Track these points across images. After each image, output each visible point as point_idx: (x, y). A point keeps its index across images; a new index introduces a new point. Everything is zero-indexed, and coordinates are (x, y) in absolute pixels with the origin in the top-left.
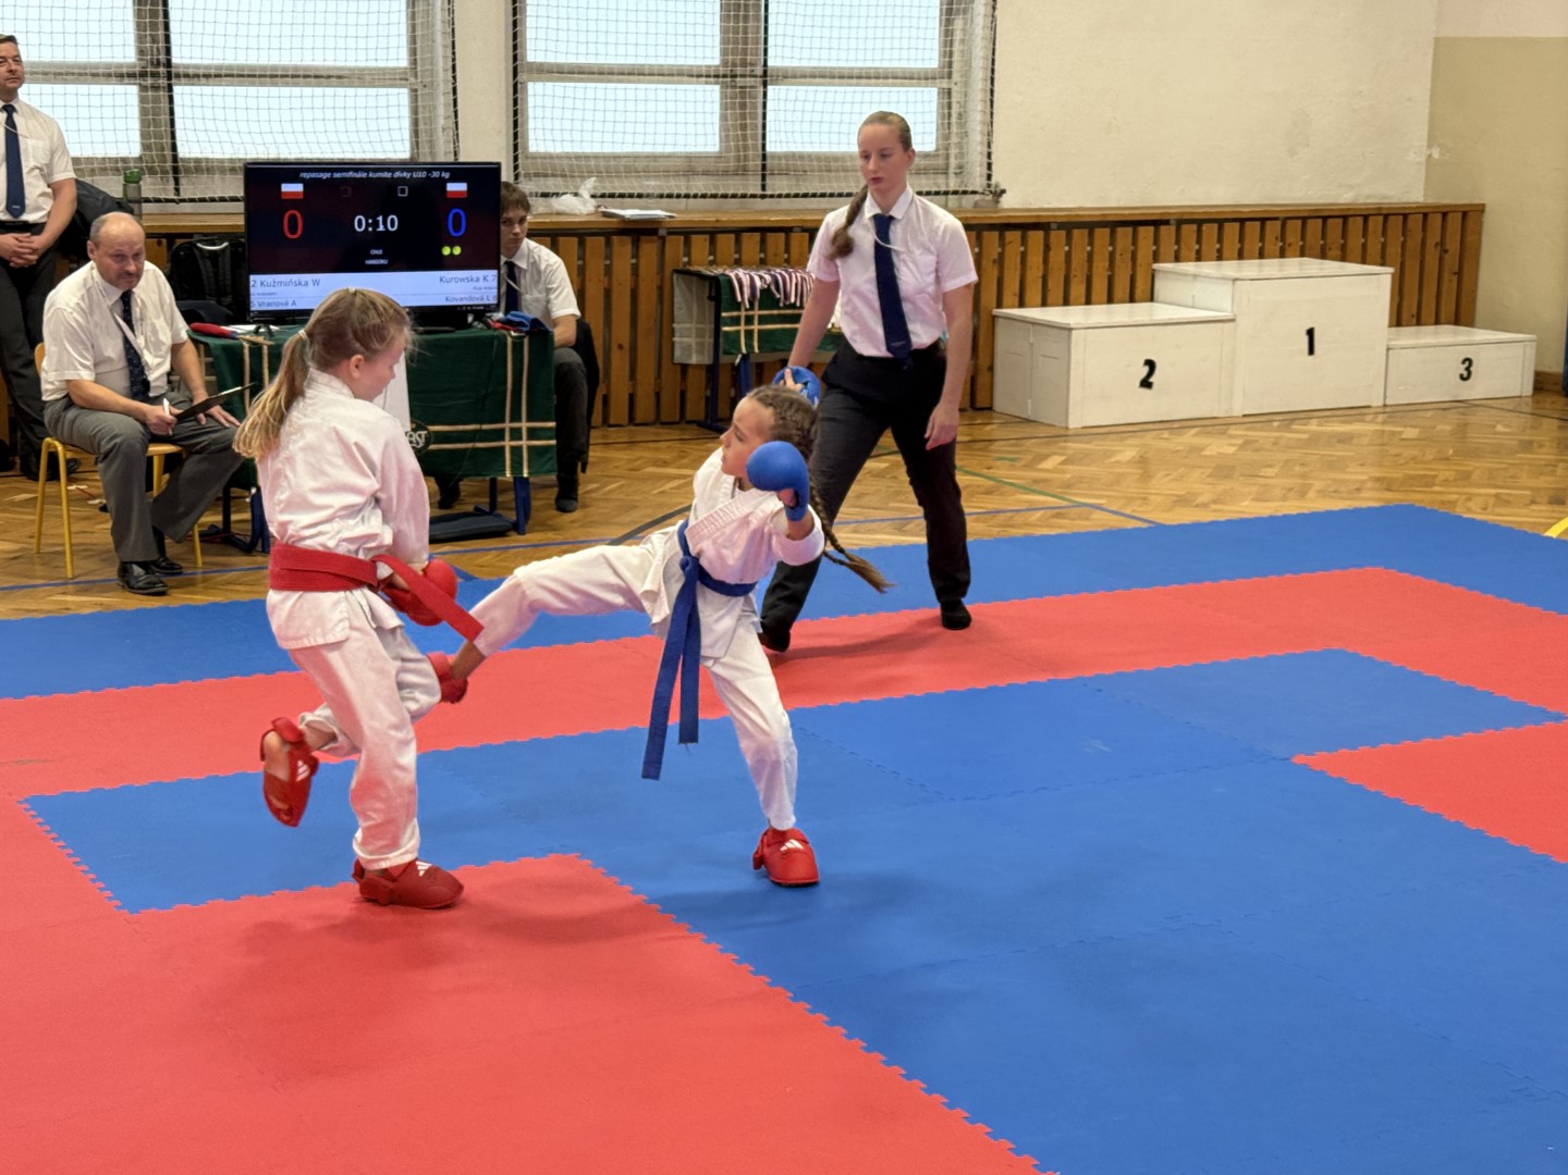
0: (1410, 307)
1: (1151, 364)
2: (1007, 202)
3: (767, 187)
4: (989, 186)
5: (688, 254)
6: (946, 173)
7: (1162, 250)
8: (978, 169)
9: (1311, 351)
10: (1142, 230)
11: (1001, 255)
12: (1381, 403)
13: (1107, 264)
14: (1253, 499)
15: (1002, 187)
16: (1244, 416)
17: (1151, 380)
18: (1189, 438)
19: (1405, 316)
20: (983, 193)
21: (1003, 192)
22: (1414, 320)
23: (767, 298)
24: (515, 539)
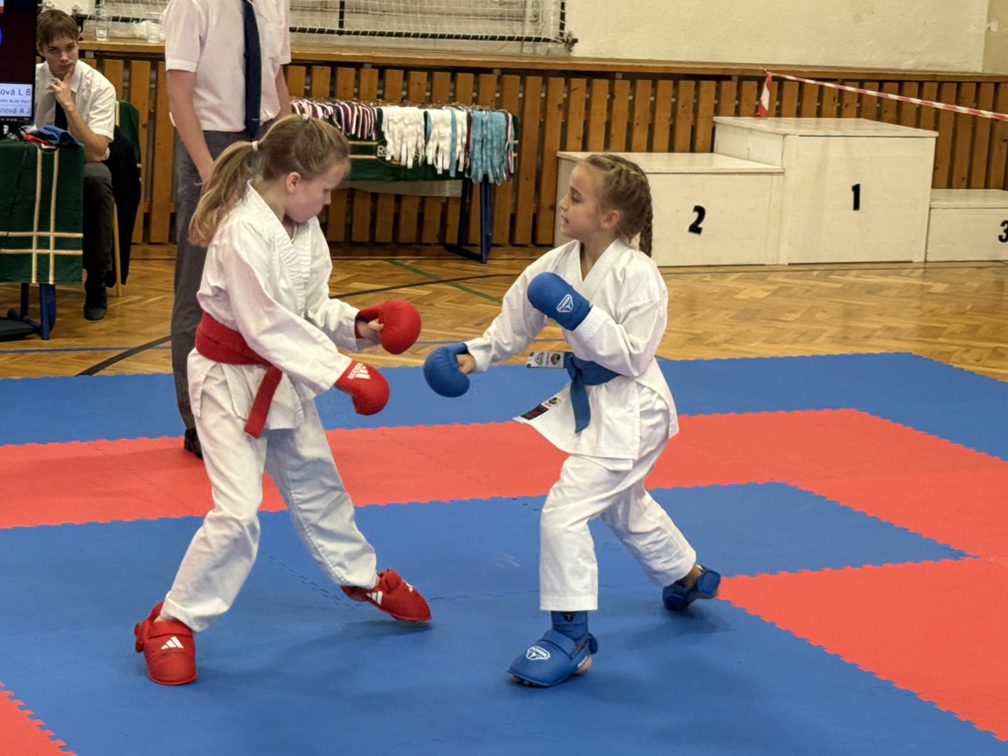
0: (961, 169)
1: (700, 211)
2: (579, 51)
3: (345, 24)
4: (562, 34)
6: (522, 21)
7: (723, 103)
8: (552, 18)
9: (857, 206)
10: (705, 85)
11: (567, 100)
12: (922, 259)
13: (669, 114)
14: (763, 341)
15: (574, 37)
16: (790, 264)
17: (700, 226)
18: (730, 282)
19: (956, 178)
20: (555, 41)
21: (575, 41)
22: (965, 183)
24: (36, 343)
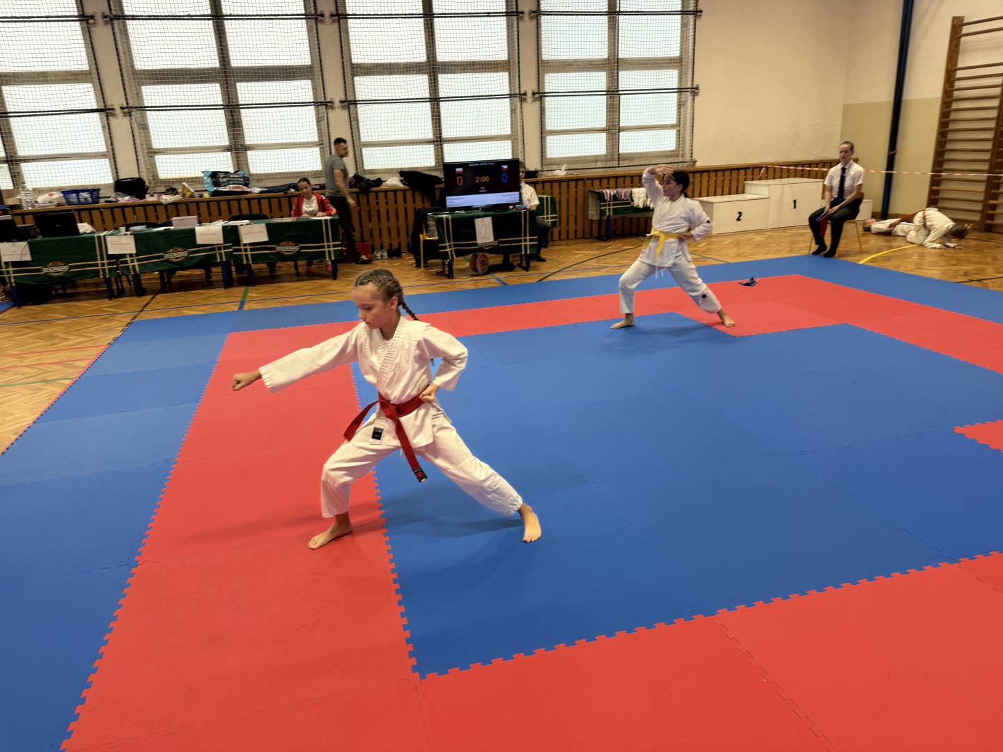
1: (740, 213)
2: (698, 164)
3: (620, 164)
4: (691, 160)
5: (592, 186)
6: (678, 157)
7: (747, 177)
8: (688, 154)
9: (795, 207)
10: (741, 171)
13: (729, 182)
14: (763, 254)
16: (772, 228)
17: (740, 218)
18: (751, 236)
20: (689, 162)
21: (696, 161)
23: (615, 198)
